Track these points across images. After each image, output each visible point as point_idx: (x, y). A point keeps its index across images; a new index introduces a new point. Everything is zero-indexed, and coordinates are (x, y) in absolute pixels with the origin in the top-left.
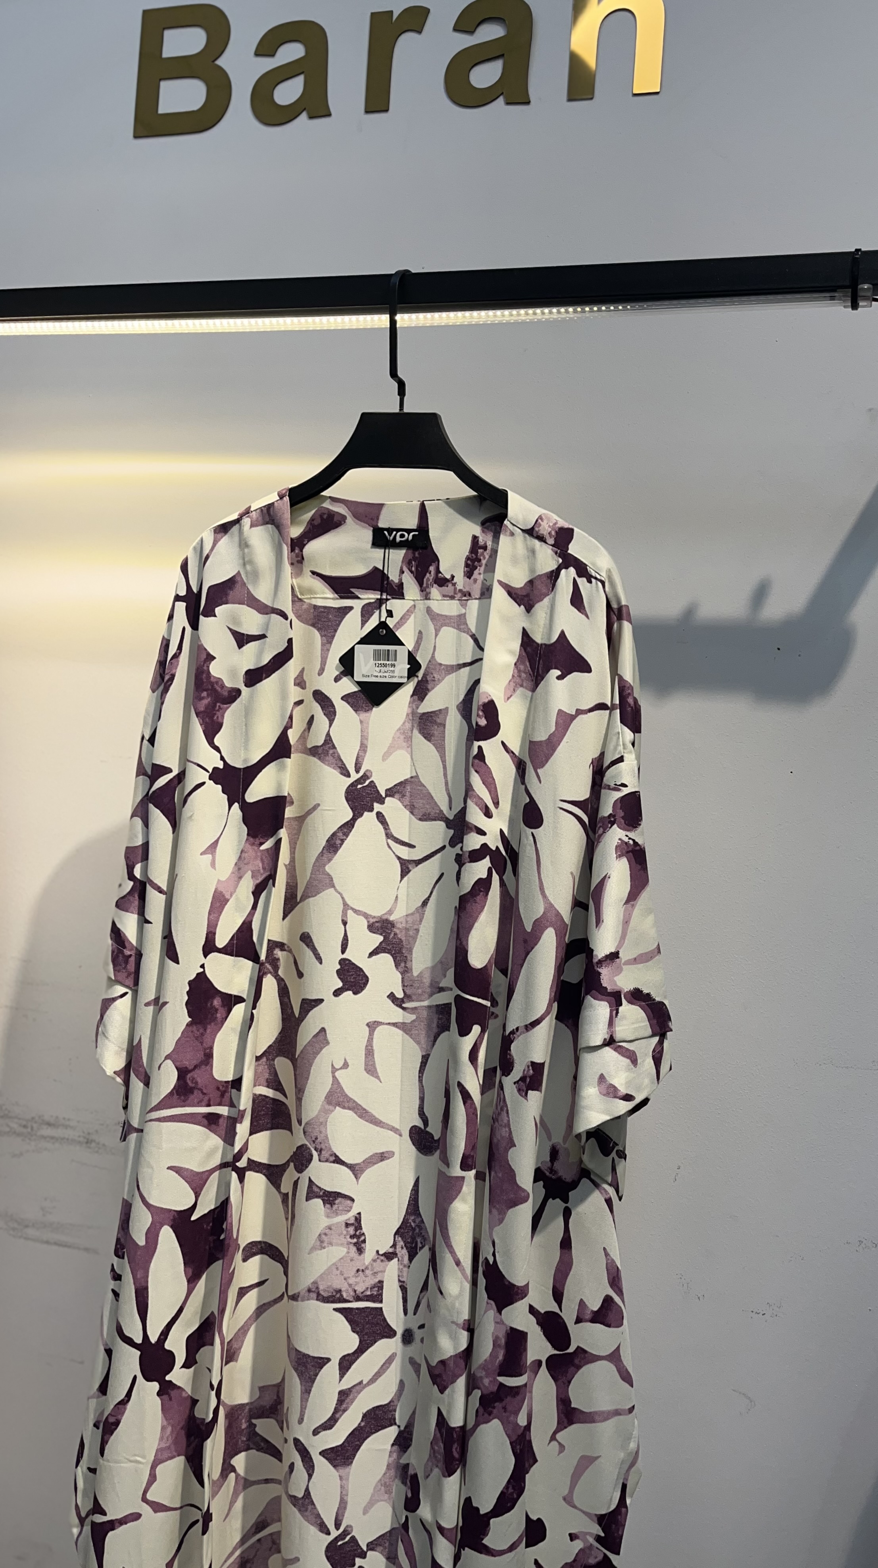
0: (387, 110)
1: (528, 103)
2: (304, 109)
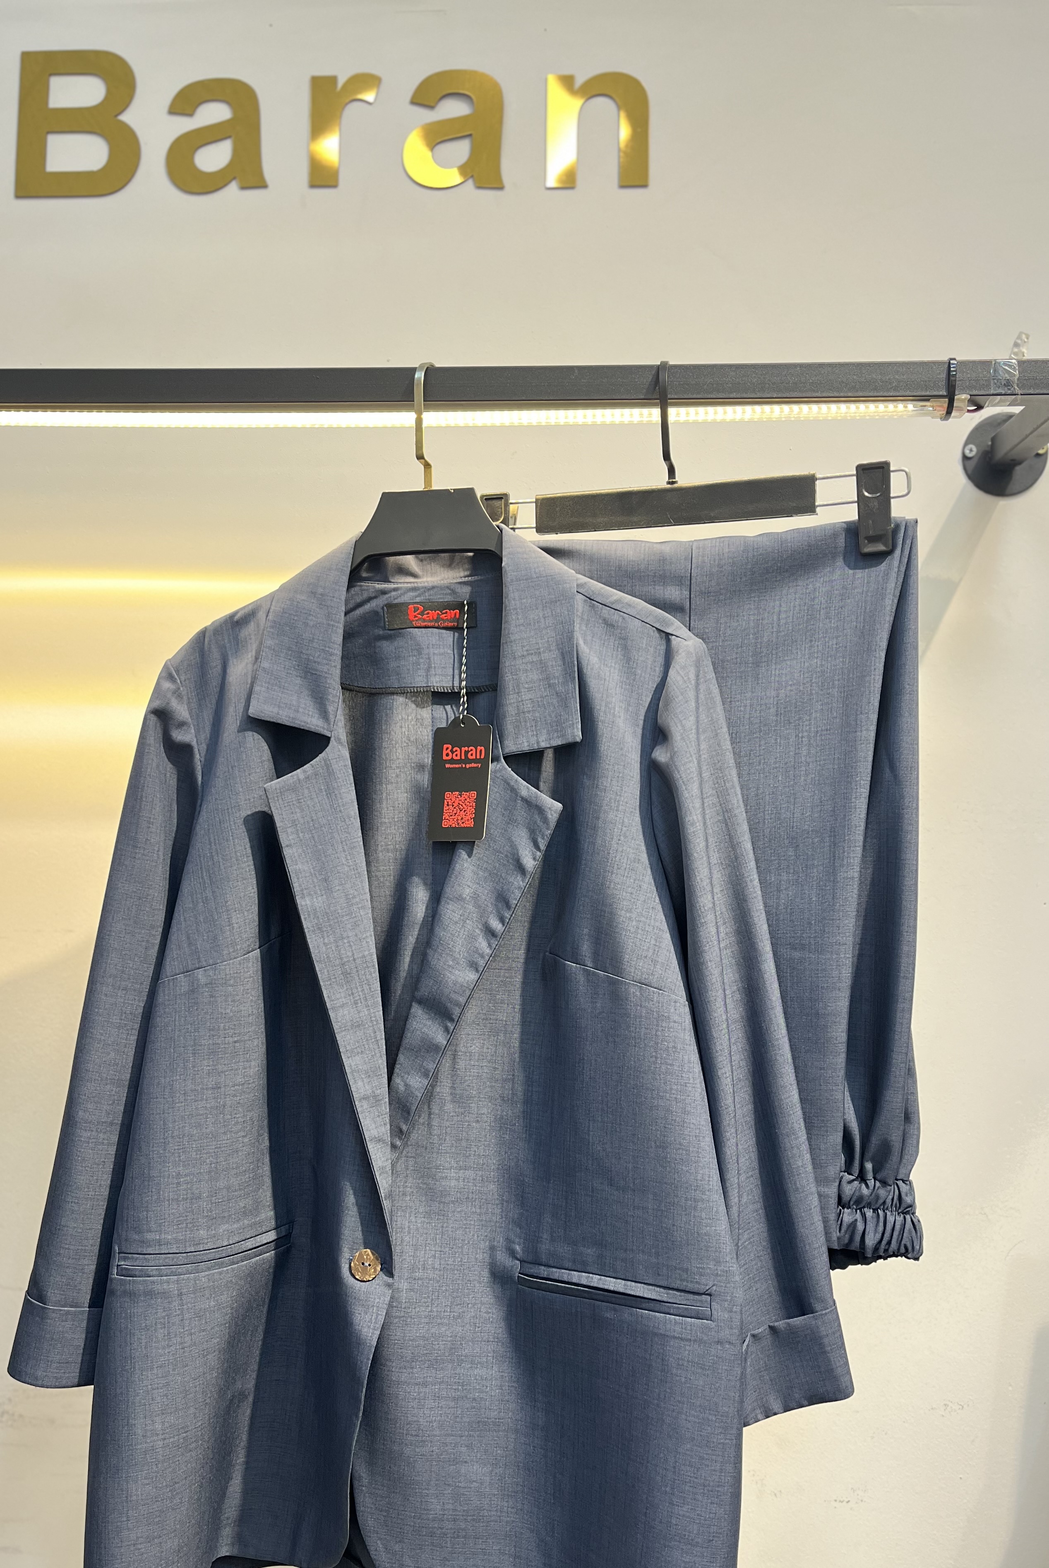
0: (335, 186)
1: (501, 188)
2: (234, 178)
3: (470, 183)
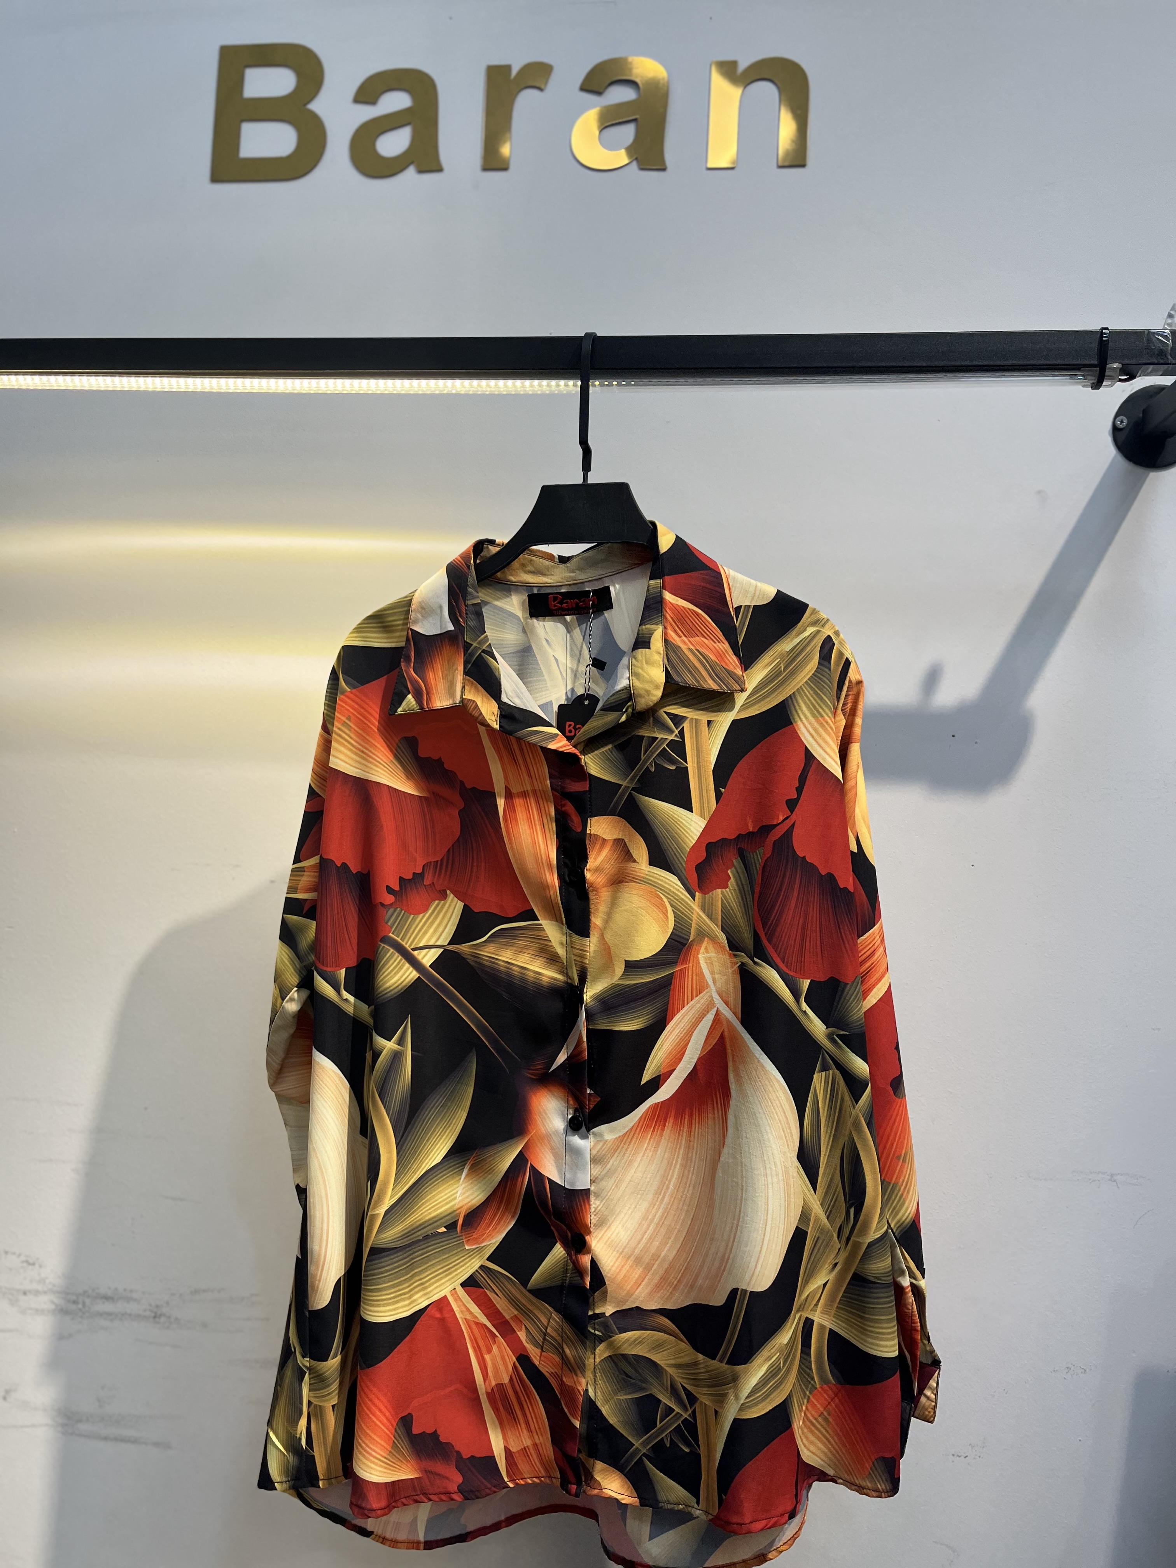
0: (505, 170)
1: (664, 169)
2: (412, 163)
3: (635, 164)
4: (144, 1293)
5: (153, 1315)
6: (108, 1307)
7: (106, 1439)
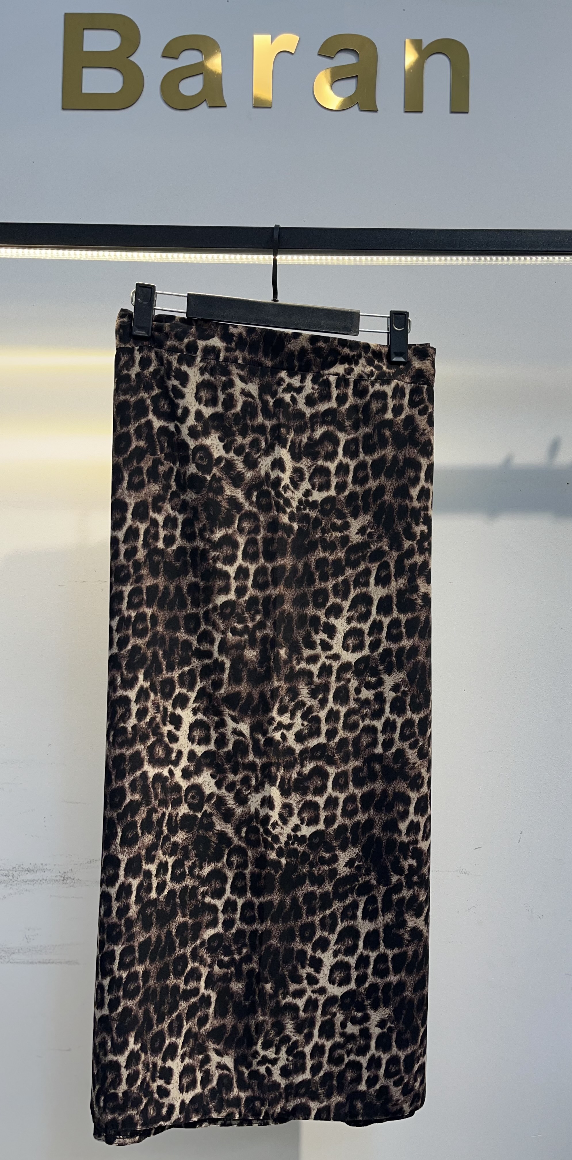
2: (205, 100)
3: (356, 106)
4: (55, 865)
5: (62, 878)
6: (30, 876)
7: (32, 963)
